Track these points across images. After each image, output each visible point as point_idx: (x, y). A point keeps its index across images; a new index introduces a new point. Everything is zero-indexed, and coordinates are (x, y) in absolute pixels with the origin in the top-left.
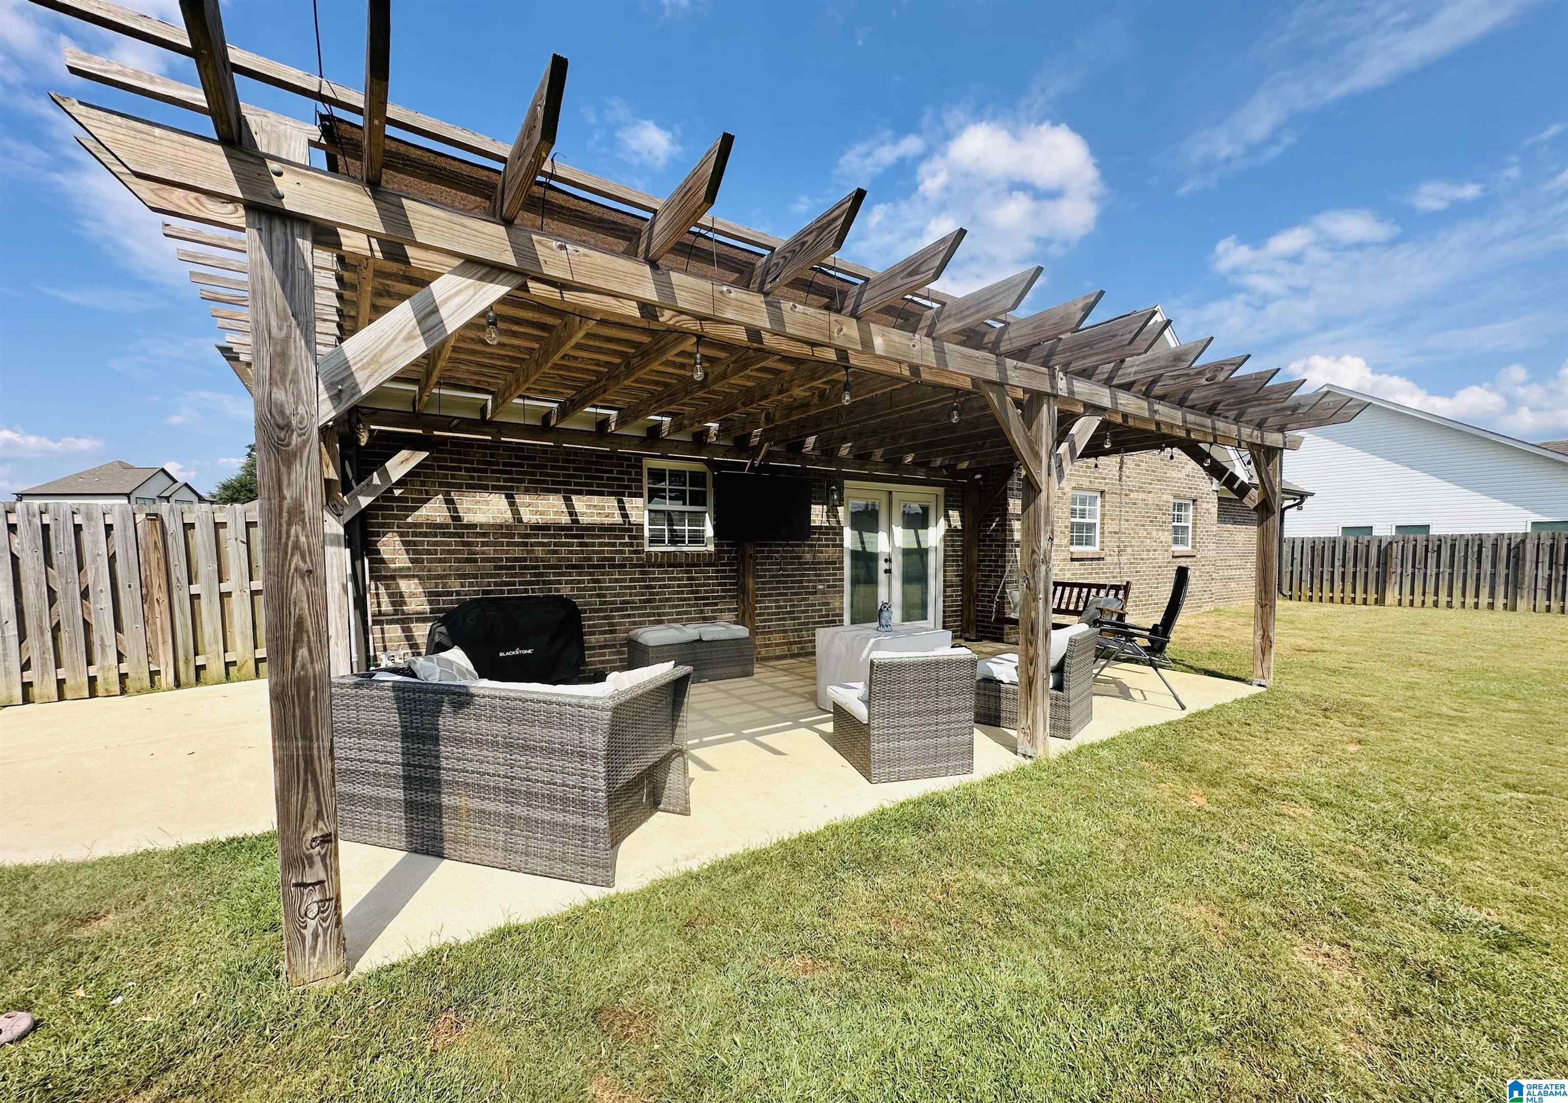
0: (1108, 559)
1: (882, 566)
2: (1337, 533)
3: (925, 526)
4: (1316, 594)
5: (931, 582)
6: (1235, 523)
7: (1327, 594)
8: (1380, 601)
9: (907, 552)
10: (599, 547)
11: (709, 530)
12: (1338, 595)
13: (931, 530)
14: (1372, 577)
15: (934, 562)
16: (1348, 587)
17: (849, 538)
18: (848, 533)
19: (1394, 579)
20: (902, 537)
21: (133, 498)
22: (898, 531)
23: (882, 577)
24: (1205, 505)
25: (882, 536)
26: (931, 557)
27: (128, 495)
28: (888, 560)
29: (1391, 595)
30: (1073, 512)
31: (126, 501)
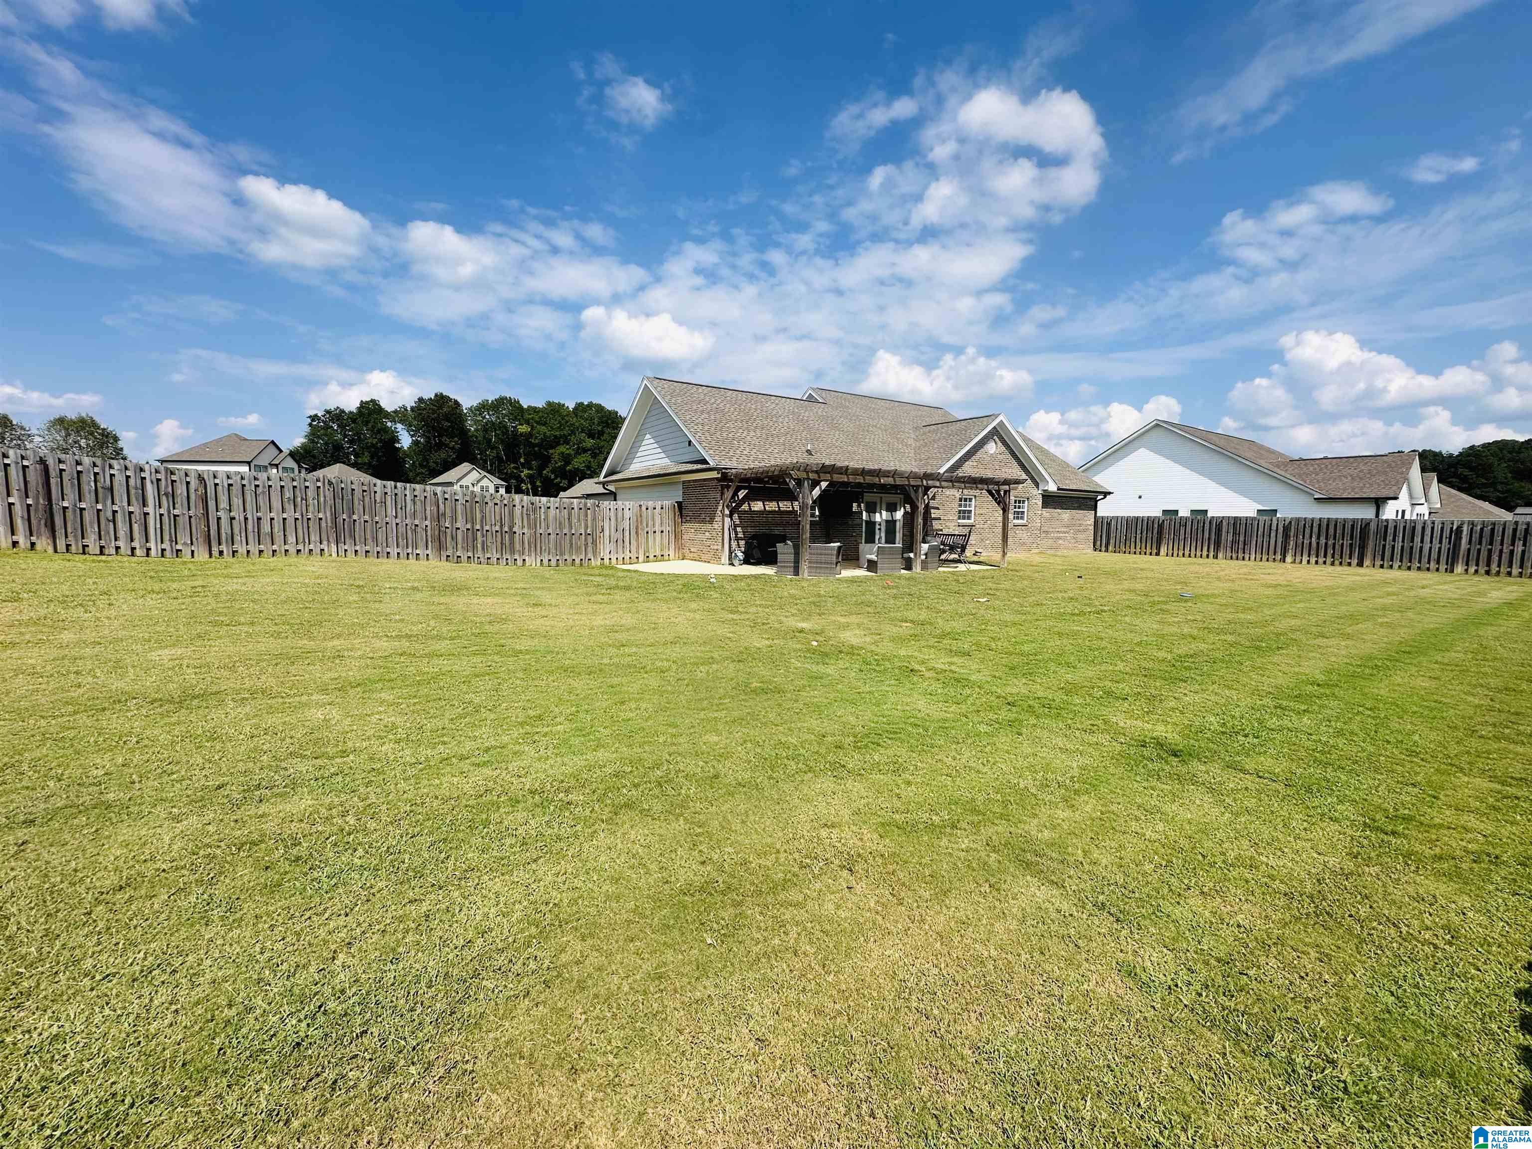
0: (977, 526)
1: (878, 527)
2: (1159, 514)
3: (896, 511)
4: (1128, 550)
5: (897, 534)
6: (1063, 509)
7: (1133, 550)
8: (1158, 554)
9: (887, 521)
10: (786, 518)
11: (817, 513)
12: (1138, 550)
13: (898, 512)
14: (1155, 540)
15: (899, 526)
16: (1143, 545)
17: (865, 515)
18: (864, 513)
19: (1164, 541)
20: (885, 515)
21: (252, 465)
22: (884, 513)
23: (877, 531)
24: (1034, 501)
25: (878, 515)
26: (898, 524)
27: (249, 463)
28: (880, 525)
29: (1163, 550)
30: (960, 506)
31: (247, 468)
